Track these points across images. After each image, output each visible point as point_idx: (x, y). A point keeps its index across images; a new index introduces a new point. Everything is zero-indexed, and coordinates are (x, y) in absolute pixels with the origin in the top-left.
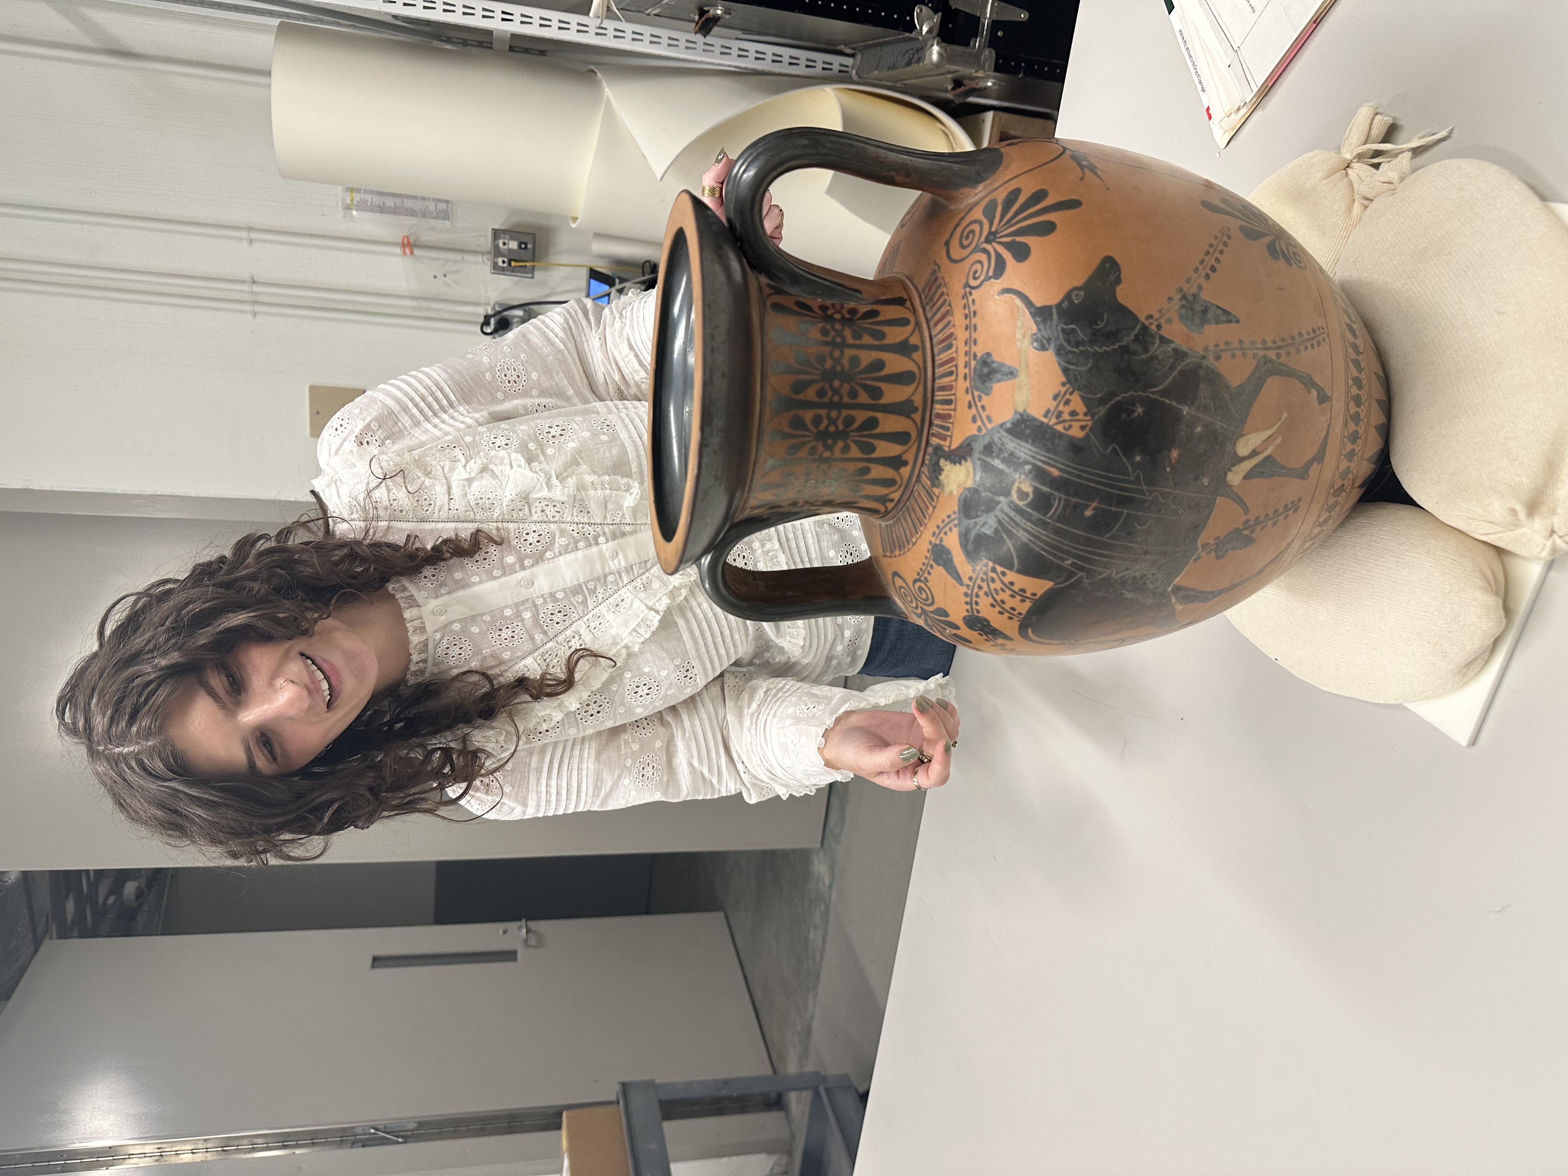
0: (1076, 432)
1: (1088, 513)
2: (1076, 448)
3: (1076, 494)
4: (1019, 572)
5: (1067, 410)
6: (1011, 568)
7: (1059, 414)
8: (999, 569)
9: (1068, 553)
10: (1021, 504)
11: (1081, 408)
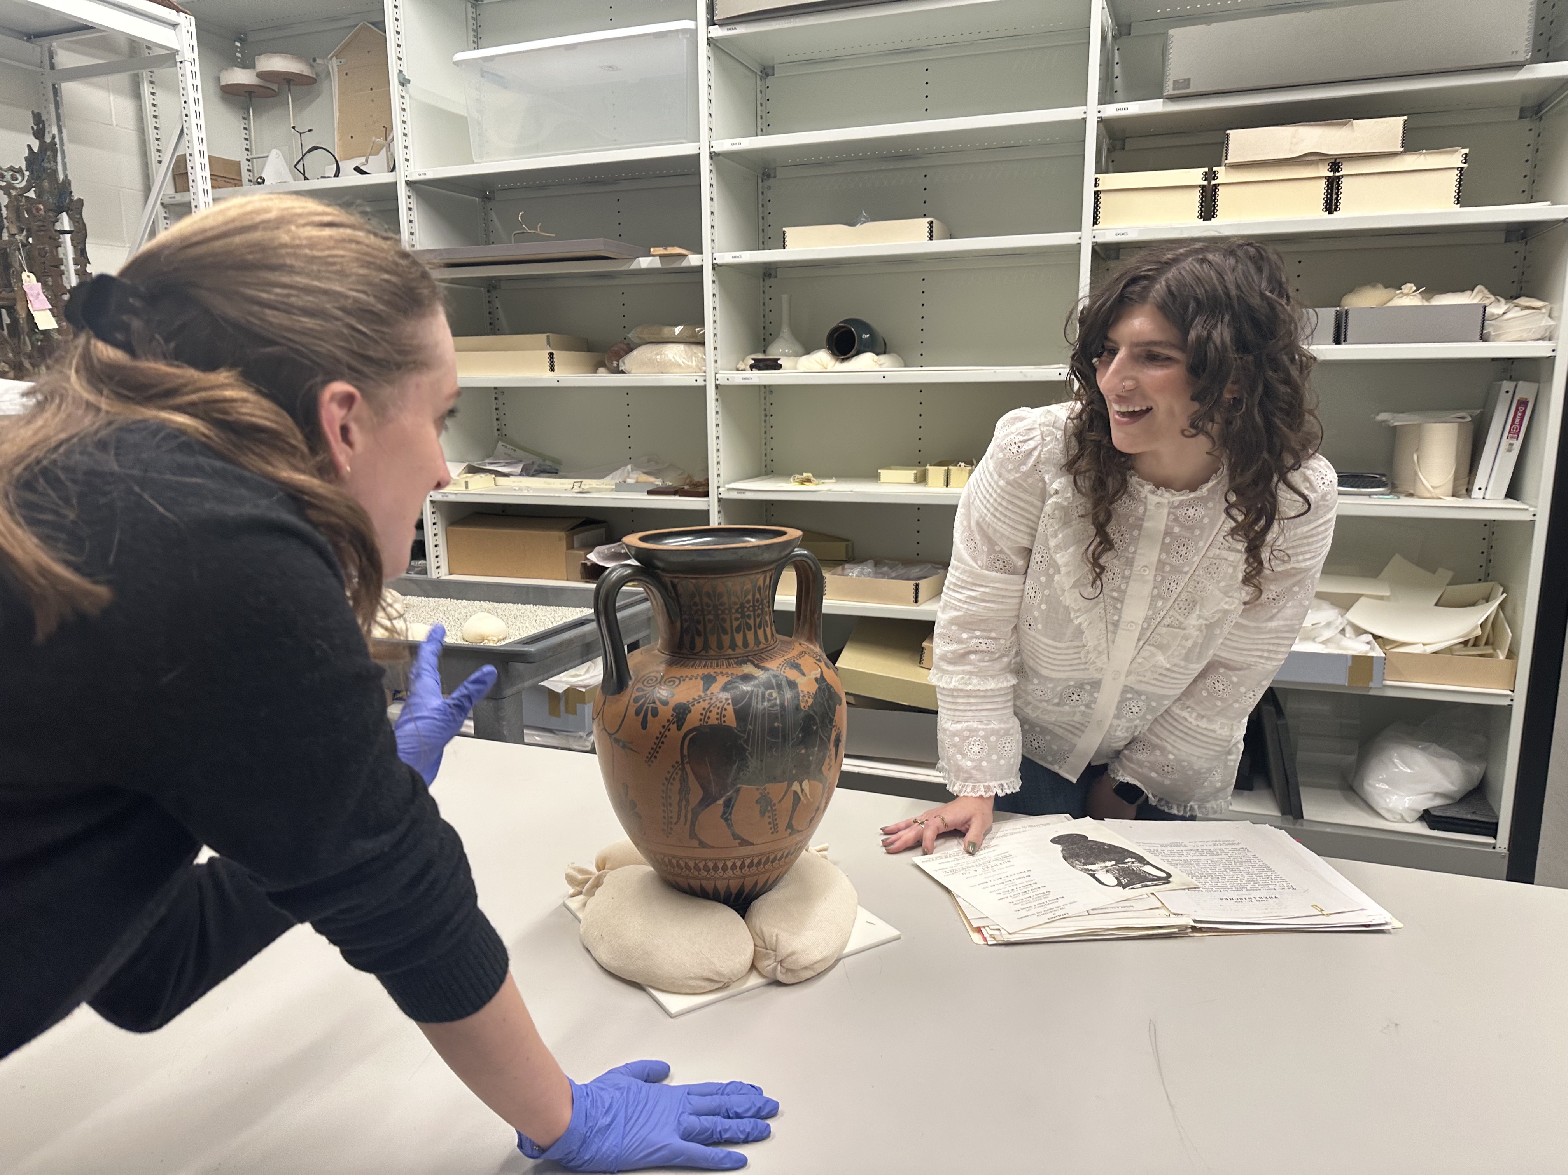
0: (802, 705)
1: (776, 724)
2: (798, 708)
3: (782, 716)
4: (735, 710)
5: (807, 698)
6: (734, 705)
7: (804, 696)
8: (730, 701)
9: (755, 725)
10: (767, 695)
11: (809, 704)
